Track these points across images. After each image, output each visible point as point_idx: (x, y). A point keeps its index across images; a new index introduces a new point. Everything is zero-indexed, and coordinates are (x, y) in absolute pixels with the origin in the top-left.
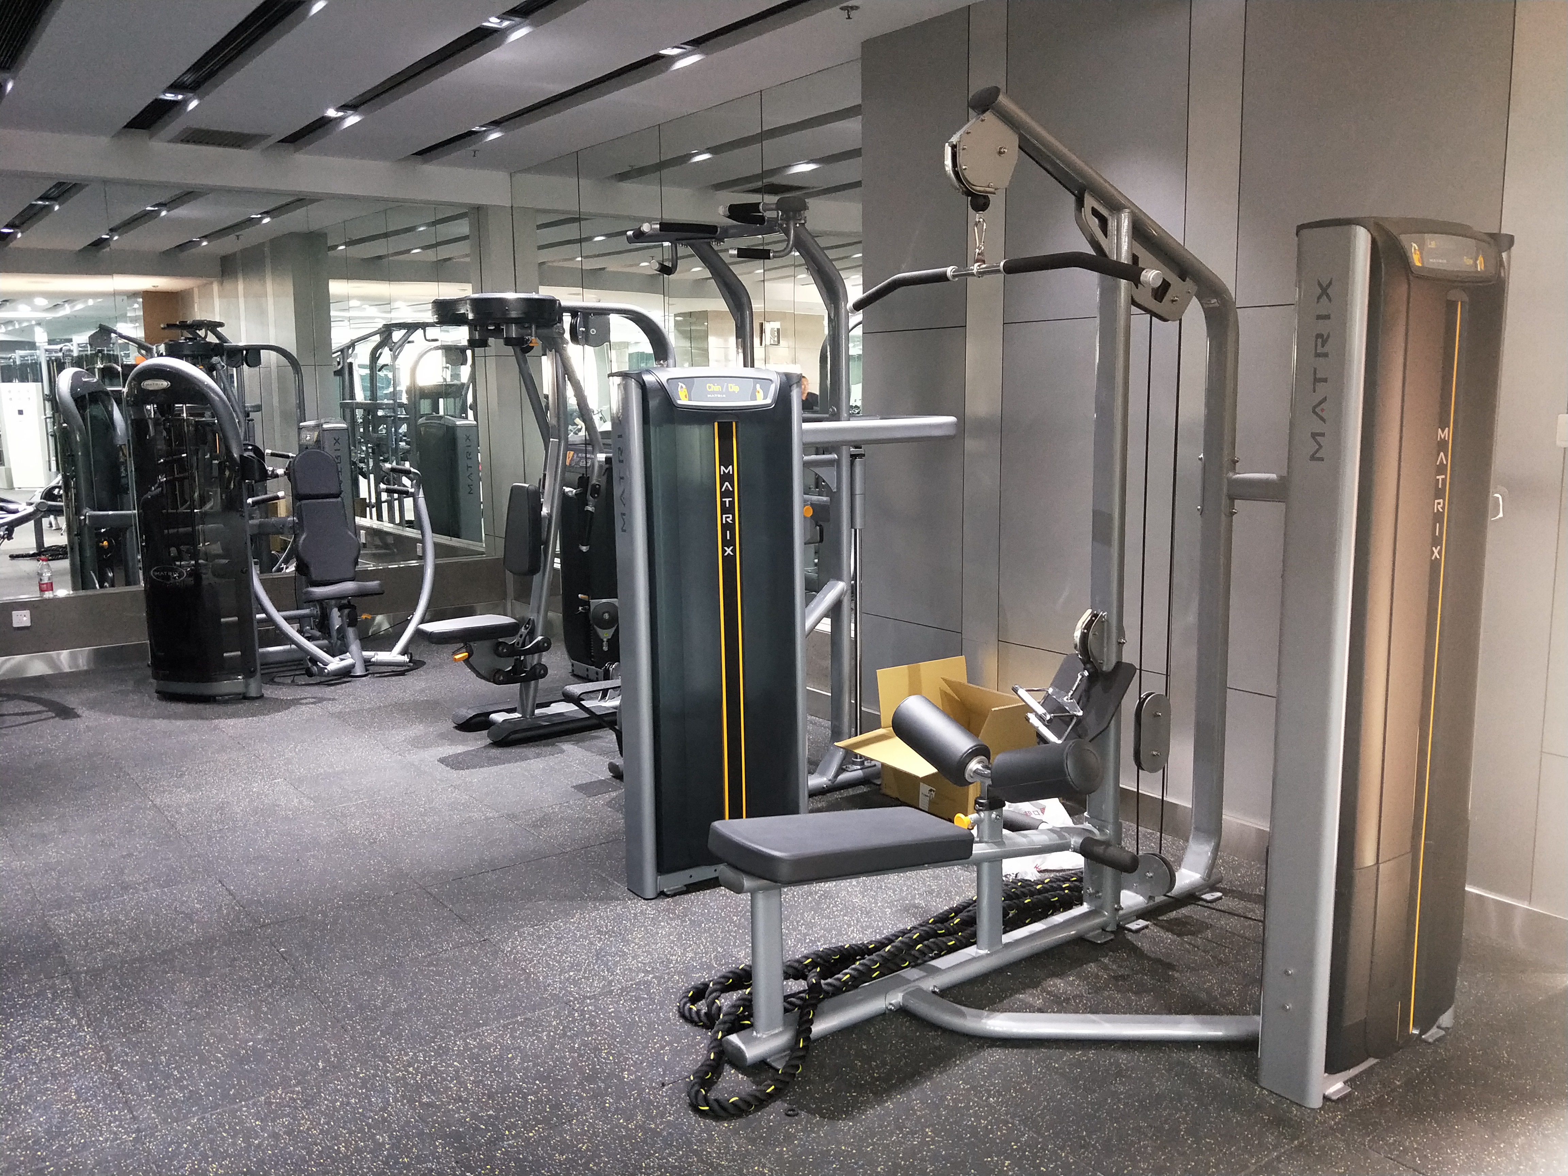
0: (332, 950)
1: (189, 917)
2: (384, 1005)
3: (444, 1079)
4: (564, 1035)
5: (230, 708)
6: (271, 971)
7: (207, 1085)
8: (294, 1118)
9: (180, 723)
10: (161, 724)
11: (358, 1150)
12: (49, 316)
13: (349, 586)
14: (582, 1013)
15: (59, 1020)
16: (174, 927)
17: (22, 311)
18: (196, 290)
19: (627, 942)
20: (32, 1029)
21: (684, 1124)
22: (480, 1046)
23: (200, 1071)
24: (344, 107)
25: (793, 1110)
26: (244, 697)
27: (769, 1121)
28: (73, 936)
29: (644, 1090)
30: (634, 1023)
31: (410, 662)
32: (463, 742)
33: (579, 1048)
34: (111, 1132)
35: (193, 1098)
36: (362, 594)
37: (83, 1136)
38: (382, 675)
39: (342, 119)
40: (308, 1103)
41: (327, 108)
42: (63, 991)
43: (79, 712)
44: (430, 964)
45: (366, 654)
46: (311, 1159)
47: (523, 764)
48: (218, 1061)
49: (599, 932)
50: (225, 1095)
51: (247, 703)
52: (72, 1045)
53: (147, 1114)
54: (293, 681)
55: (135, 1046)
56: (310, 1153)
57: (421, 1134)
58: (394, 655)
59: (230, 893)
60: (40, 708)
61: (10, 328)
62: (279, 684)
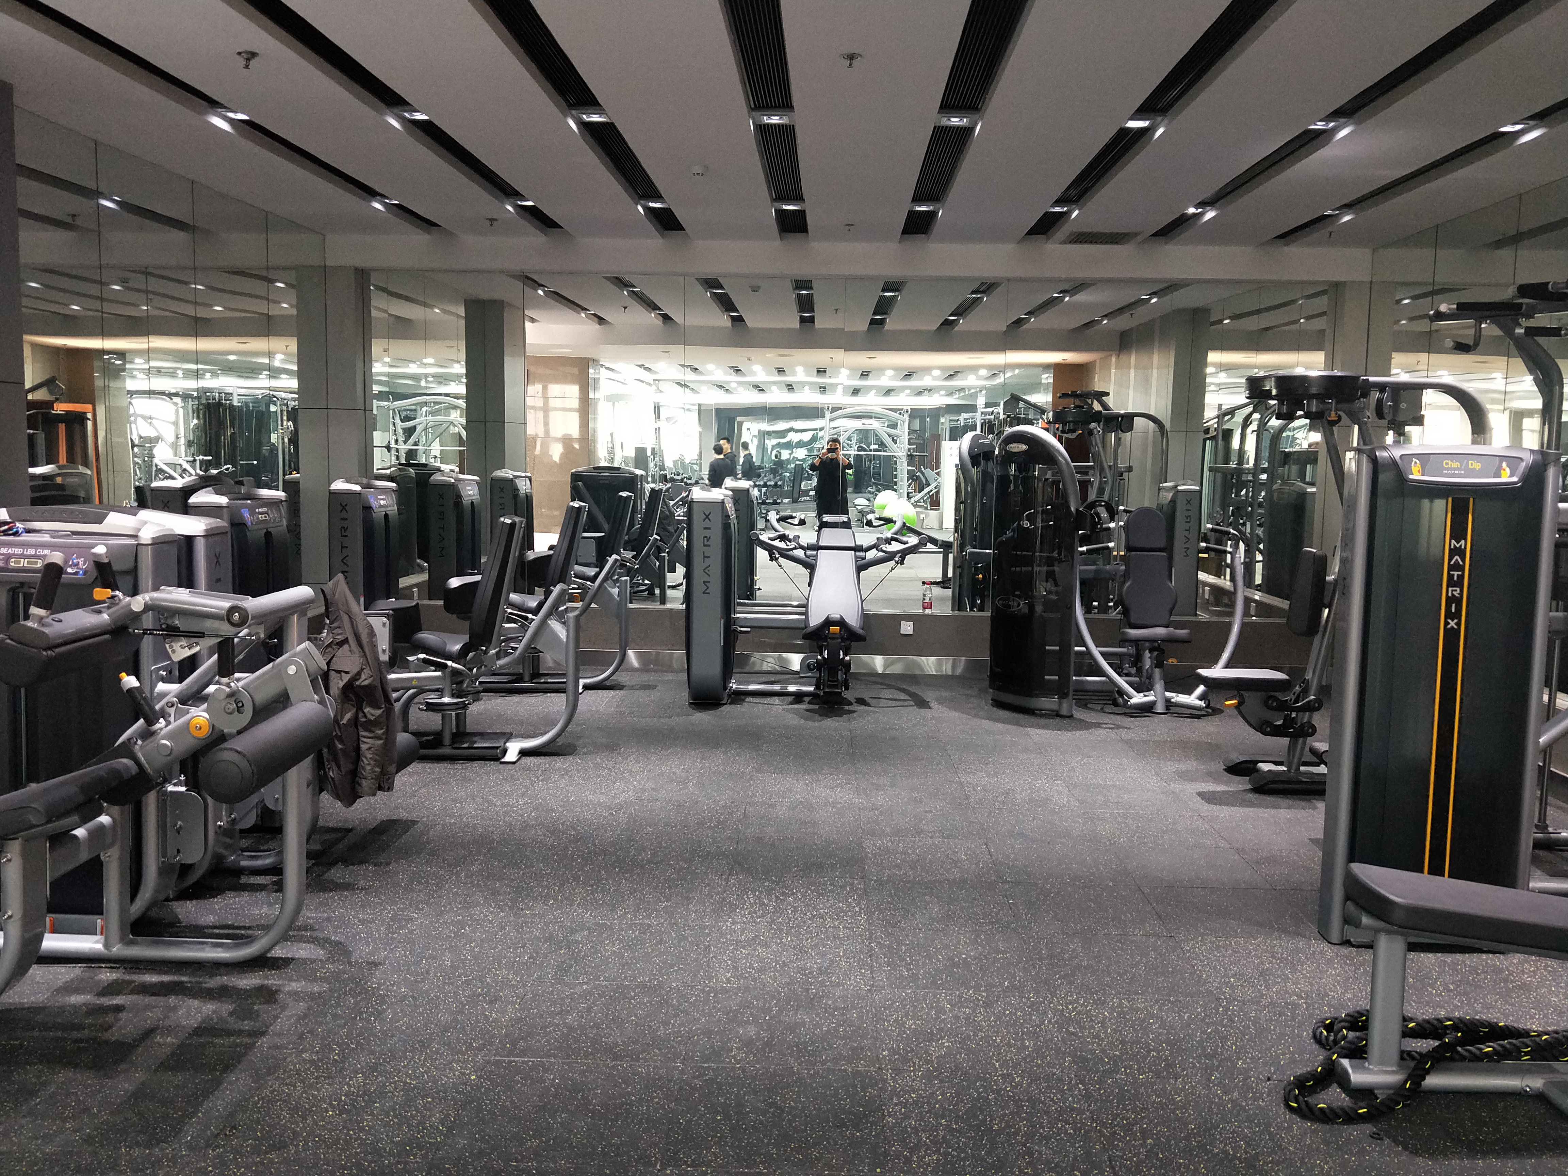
0: (1047, 912)
1: (955, 862)
2: (1071, 959)
3: (1092, 1020)
4: (1203, 1020)
5: (1043, 721)
6: (997, 914)
7: (925, 972)
8: (974, 1011)
9: (1000, 726)
10: (986, 724)
11: (1009, 1045)
12: (988, 383)
13: (1161, 631)
14: (1227, 1009)
15: (848, 906)
16: (942, 867)
17: (970, 381)
18: (1098, 362)
19: (1294, 970)
20: (831, 906)
21: (1272, 1111)
22: (1131, 1008)
23: (923, 963)
24: (1203, 204)
25: (1378, 1134)
26: (1057, 715)
27: (1351, 1134)
28: (875, 856)
29: (1250, 1078)
30: (1268, 1030)
31: (1206, 707)
32: (1227, 783)
33: (1210, 1033)
34: (856, 981)
35: (914, 978)
36: (1170, 640)
37: (839, 978)
38: (1180, 715)
39: (1201, 215)
40: (987, 1005)
41: (1187, 208)
42: (857, 889)
43: (932, 705)
44: (1119, 941)
45: (1168, 694)
46: (975, 1039)
47: (1273, 811)
48: (938, 960)
49: (1273, 957)
50: (934, 982)
51: (1058, 720)
52: (851, 923)
53: (882, 978)
54: (1102, 709)
55: (889, 935)
56: (975, 1035)
57: (1058, 1050)
58: (1192, 699)
59: (990, 853)
60: (907, 697)
61: (962, 394)
62: (1090, 709)
